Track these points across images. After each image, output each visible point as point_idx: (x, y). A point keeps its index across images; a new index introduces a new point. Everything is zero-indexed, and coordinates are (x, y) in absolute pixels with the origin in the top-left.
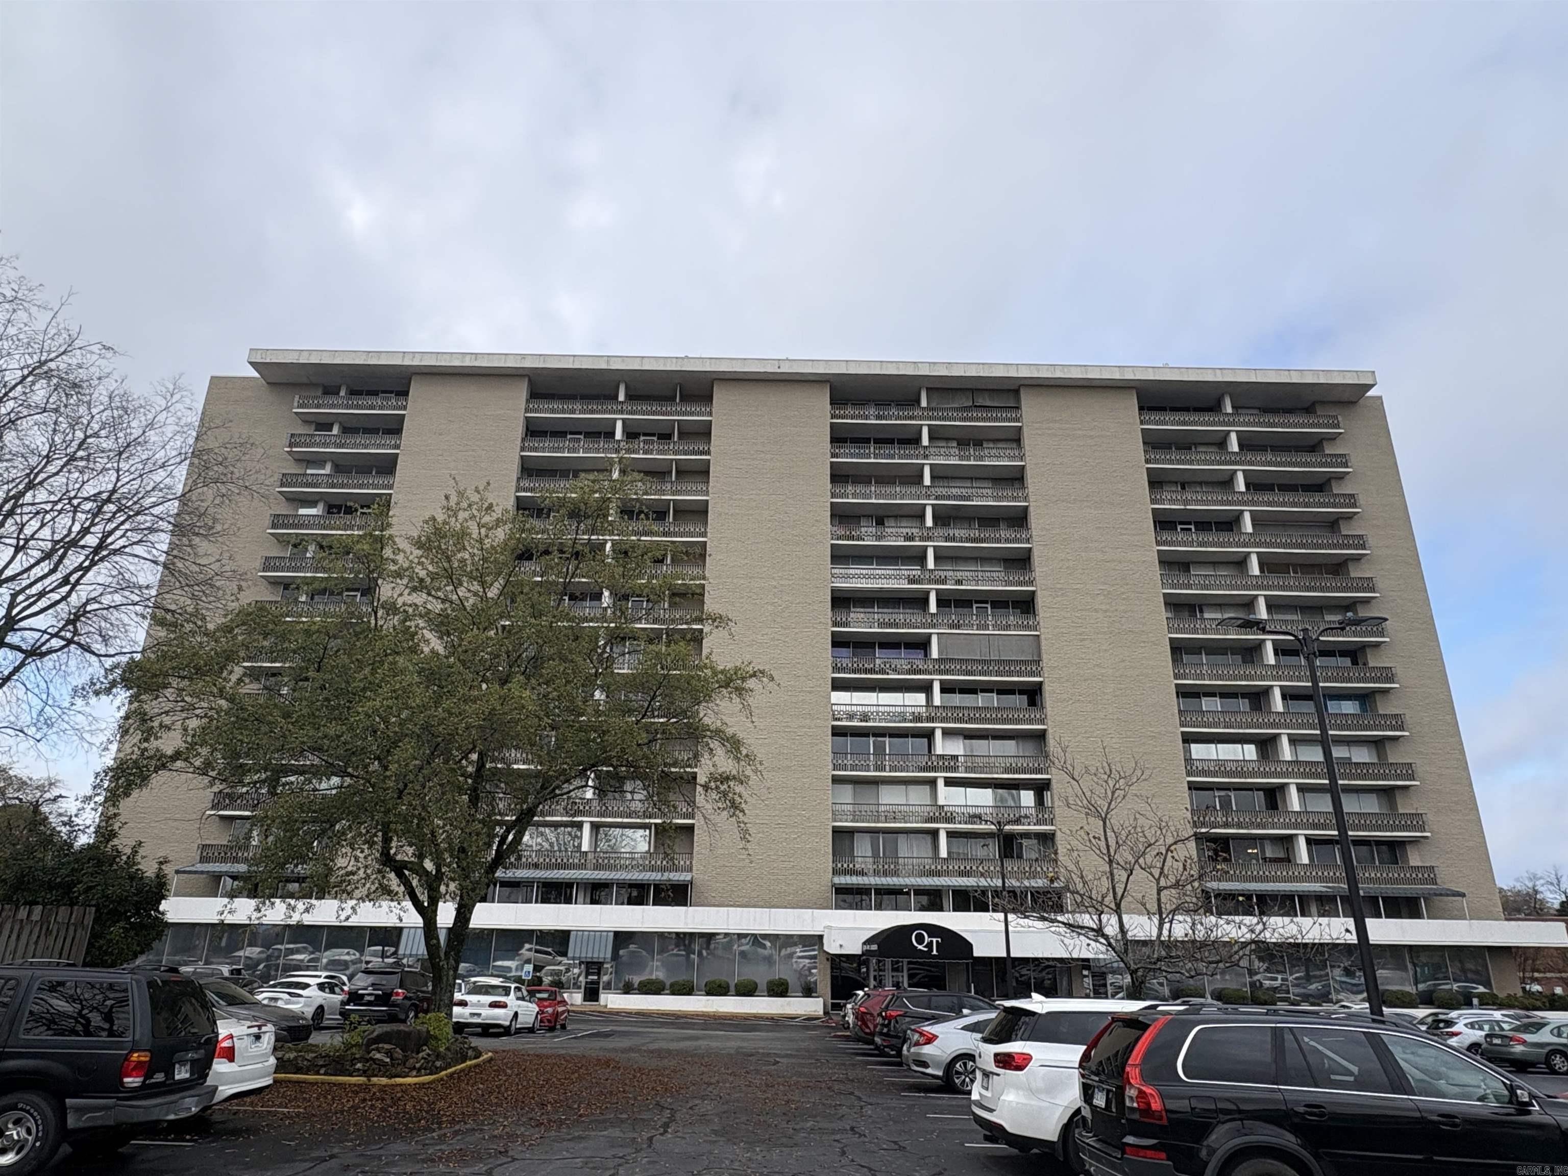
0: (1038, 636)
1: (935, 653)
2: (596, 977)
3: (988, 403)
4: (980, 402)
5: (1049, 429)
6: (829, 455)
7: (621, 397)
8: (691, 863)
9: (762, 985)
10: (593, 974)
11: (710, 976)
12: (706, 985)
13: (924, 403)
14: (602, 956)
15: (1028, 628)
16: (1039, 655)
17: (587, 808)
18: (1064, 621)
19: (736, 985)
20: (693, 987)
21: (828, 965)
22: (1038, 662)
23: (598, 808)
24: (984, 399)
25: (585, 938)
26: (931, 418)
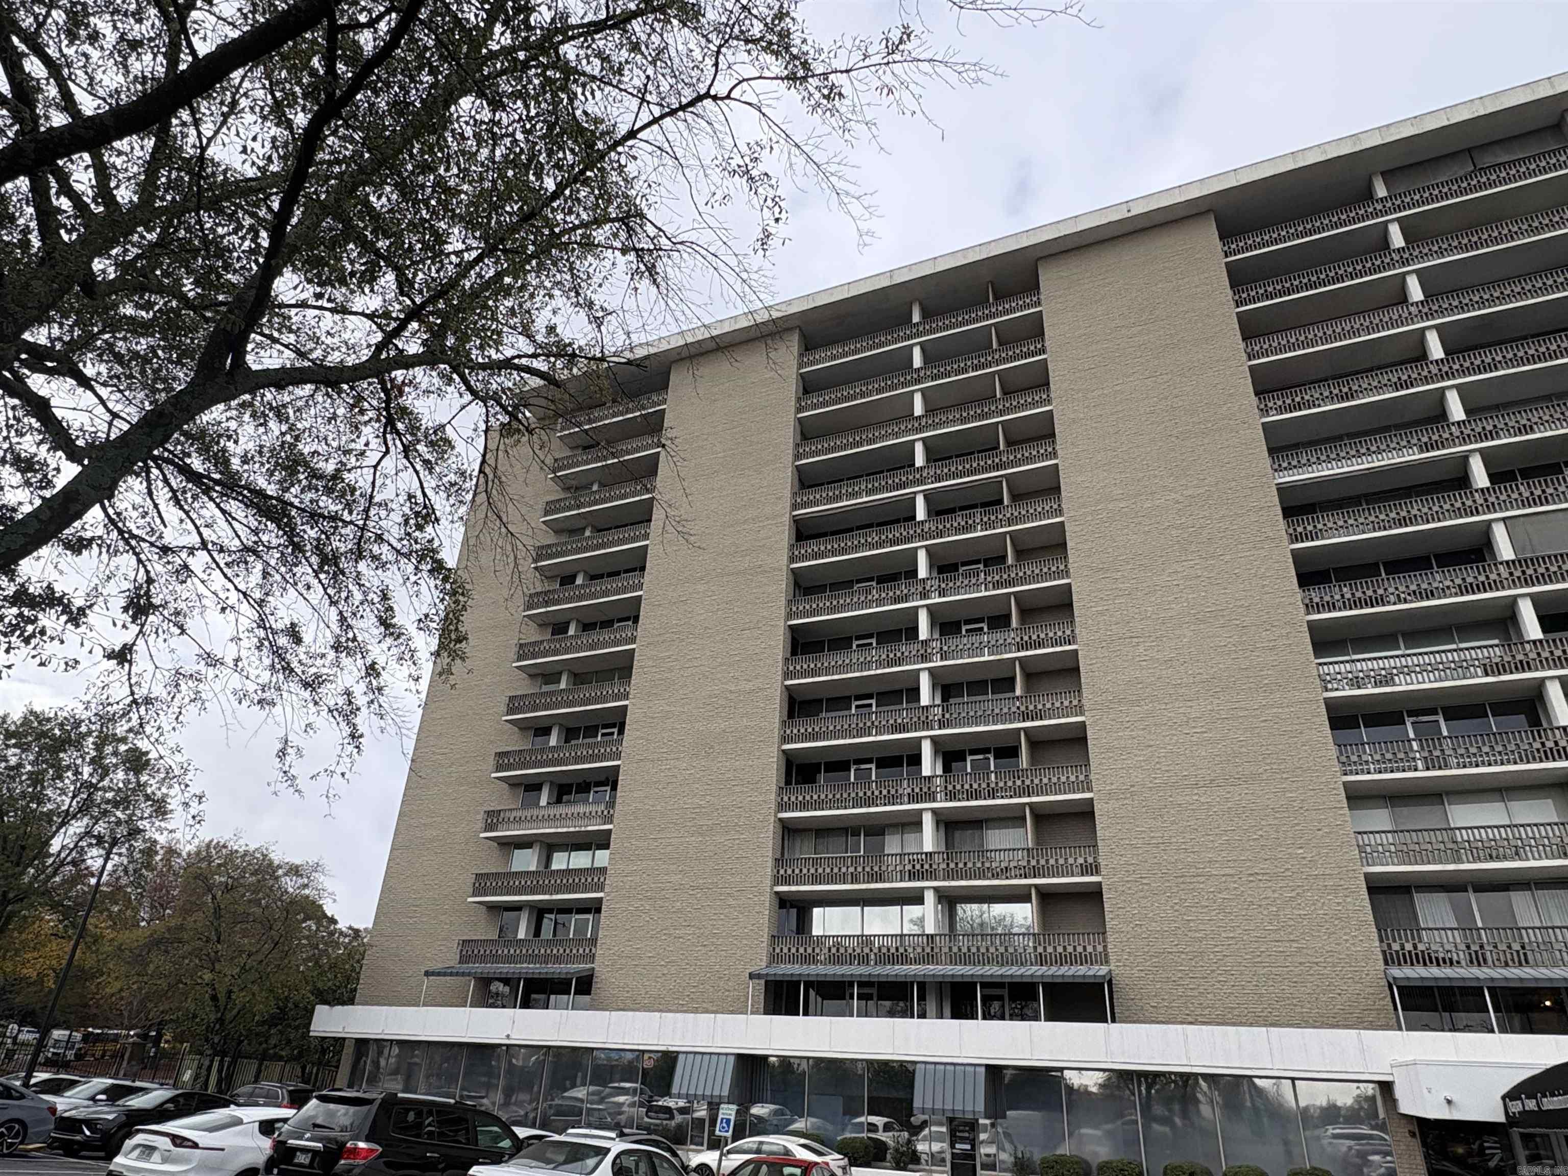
1: (1505, 552)
2: (968, 1147)
4: (1487, 161)
6: (1232, 304)
7: (916, 318)
8: (1105, 947)
10: (963, 1140)
11: (1171, 1158)
13: (1381, 192)
14: (969, 1108)
17: (926, 867)
21: (1415, 1144)
23: (943, 866)
24: (1494, 156)
25: (940, 1075)
26: (1399, 209)
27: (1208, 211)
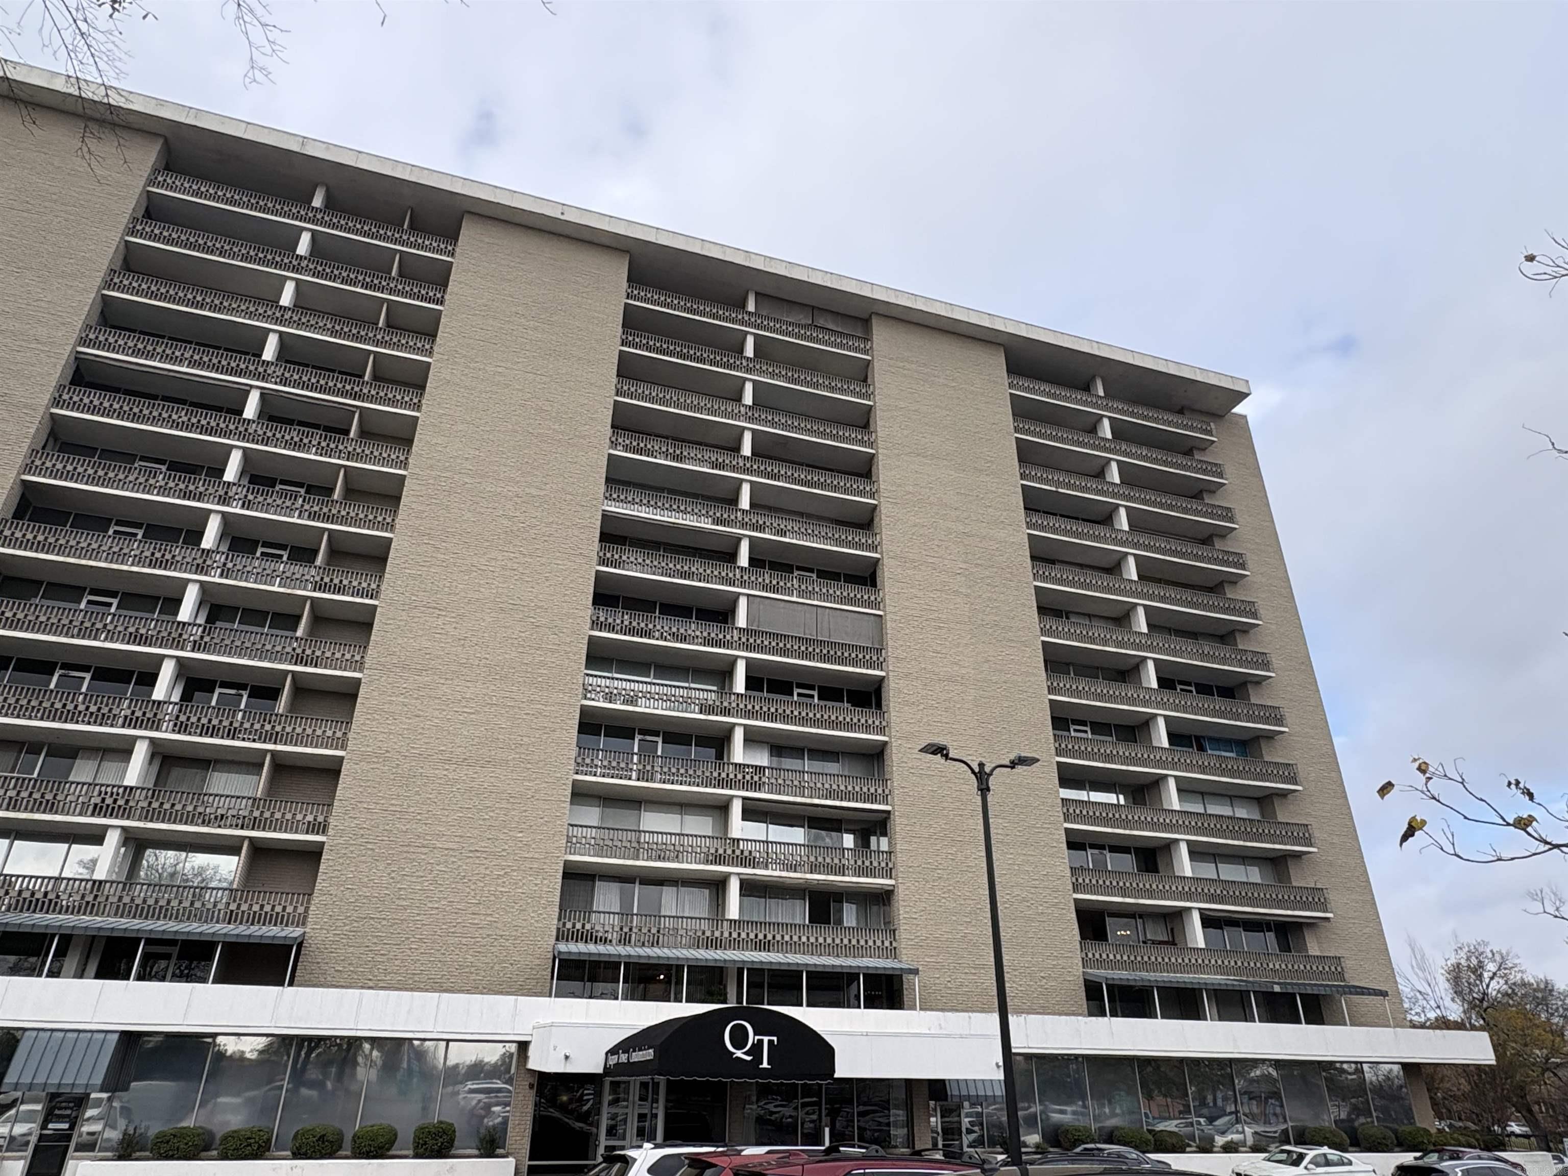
0: (881, 616)
1: (741, 621)
2: (66, 1126)
3: (831, 326)
4: (821, 322)
5: (903, 368)
6: (619, 341)
7: (317, 203)
8: (307, 910)
9: (406, 1133)
10: (60, 1119)
11: (307, 1122)
12: (295, 1137)
13: (751, 307)
14: (82, 1081)
15: (869, 605)
16: (881, 641)
17: (121, 802)
18: (915, 600)
19: (355, 1138)
20: (269, 1140)
21: (532, 1094)
22: (879, 651)
24: (826, 320)
26: (758, 327)
27: (628, 252)
